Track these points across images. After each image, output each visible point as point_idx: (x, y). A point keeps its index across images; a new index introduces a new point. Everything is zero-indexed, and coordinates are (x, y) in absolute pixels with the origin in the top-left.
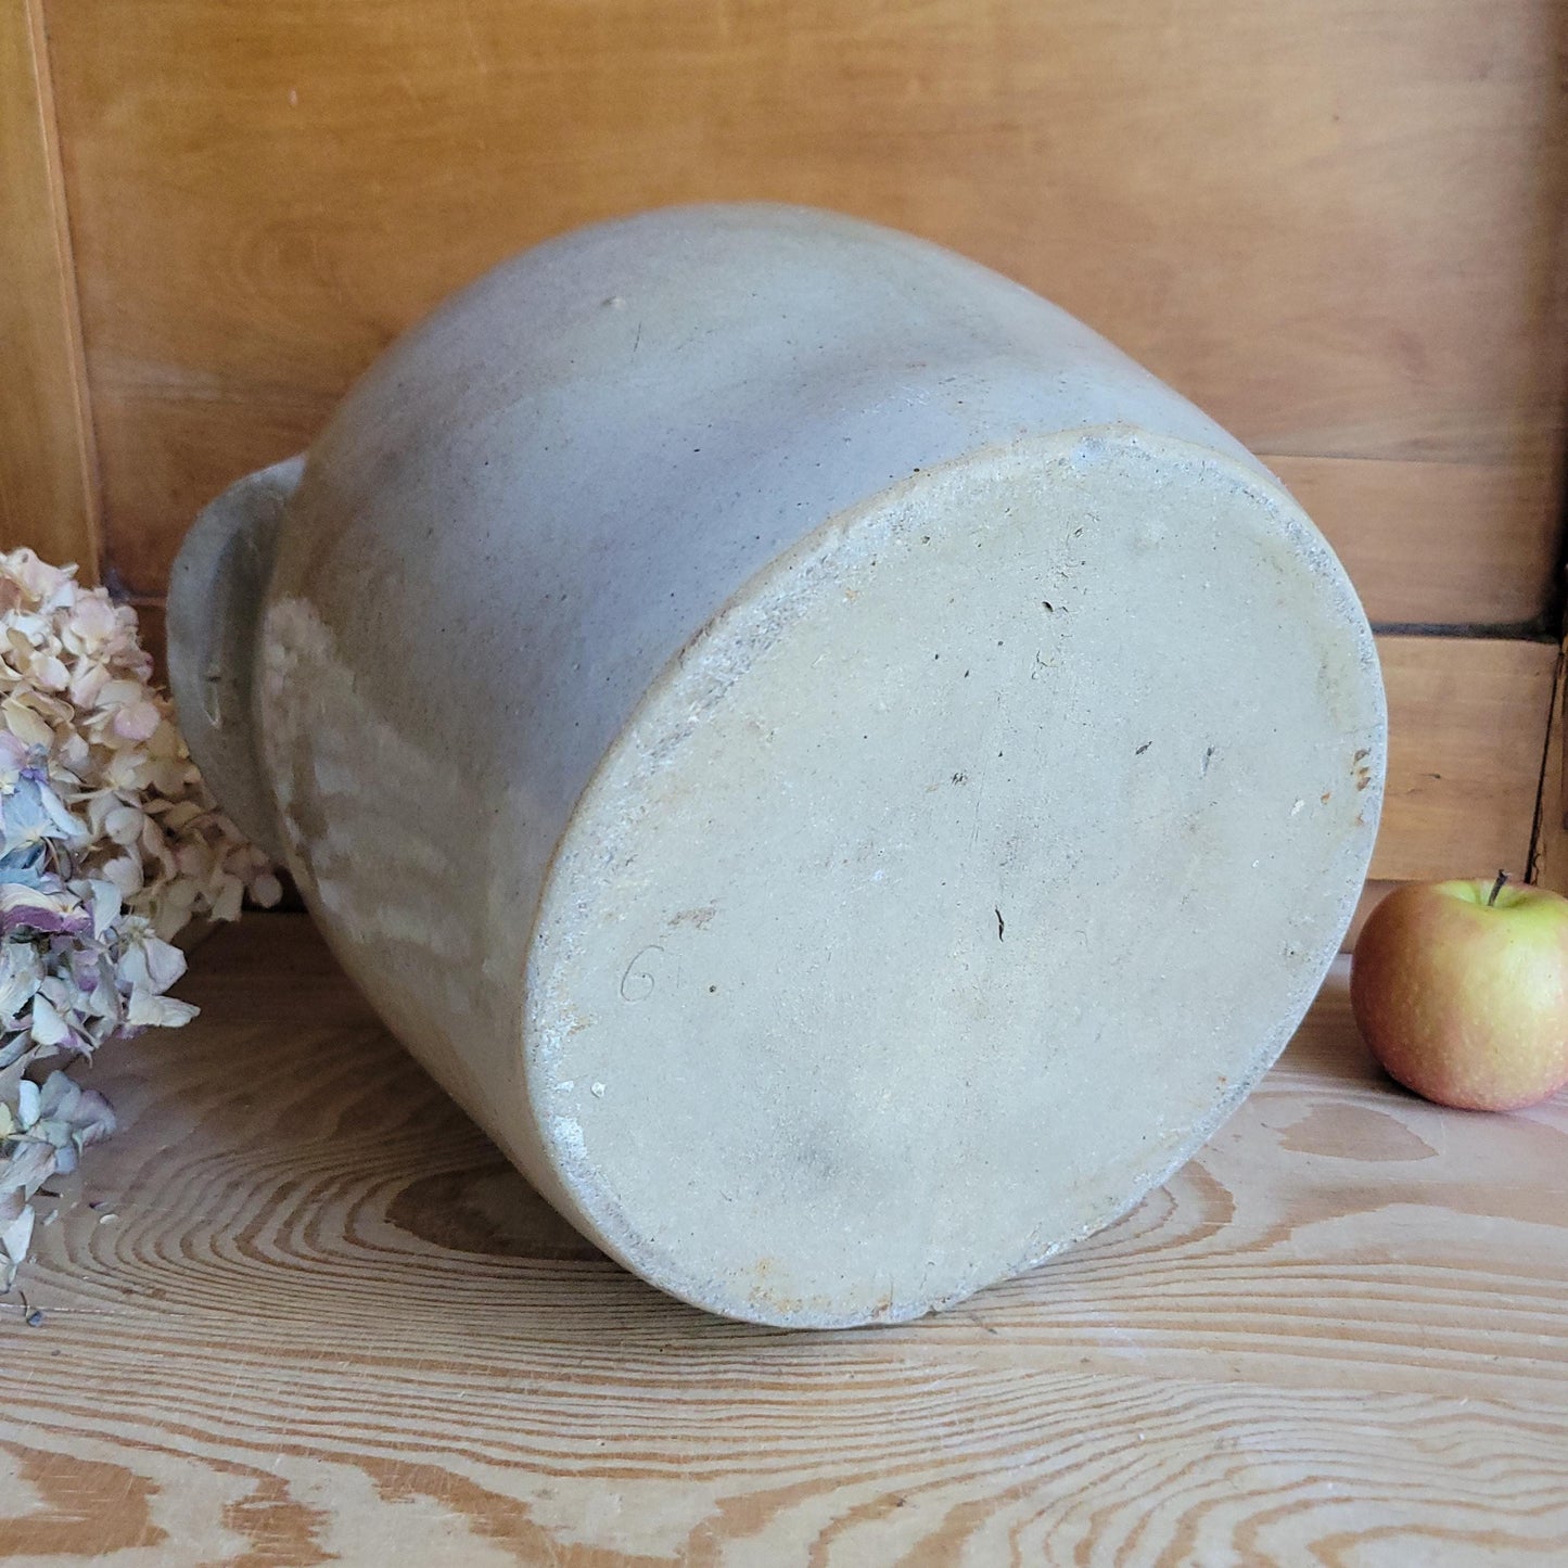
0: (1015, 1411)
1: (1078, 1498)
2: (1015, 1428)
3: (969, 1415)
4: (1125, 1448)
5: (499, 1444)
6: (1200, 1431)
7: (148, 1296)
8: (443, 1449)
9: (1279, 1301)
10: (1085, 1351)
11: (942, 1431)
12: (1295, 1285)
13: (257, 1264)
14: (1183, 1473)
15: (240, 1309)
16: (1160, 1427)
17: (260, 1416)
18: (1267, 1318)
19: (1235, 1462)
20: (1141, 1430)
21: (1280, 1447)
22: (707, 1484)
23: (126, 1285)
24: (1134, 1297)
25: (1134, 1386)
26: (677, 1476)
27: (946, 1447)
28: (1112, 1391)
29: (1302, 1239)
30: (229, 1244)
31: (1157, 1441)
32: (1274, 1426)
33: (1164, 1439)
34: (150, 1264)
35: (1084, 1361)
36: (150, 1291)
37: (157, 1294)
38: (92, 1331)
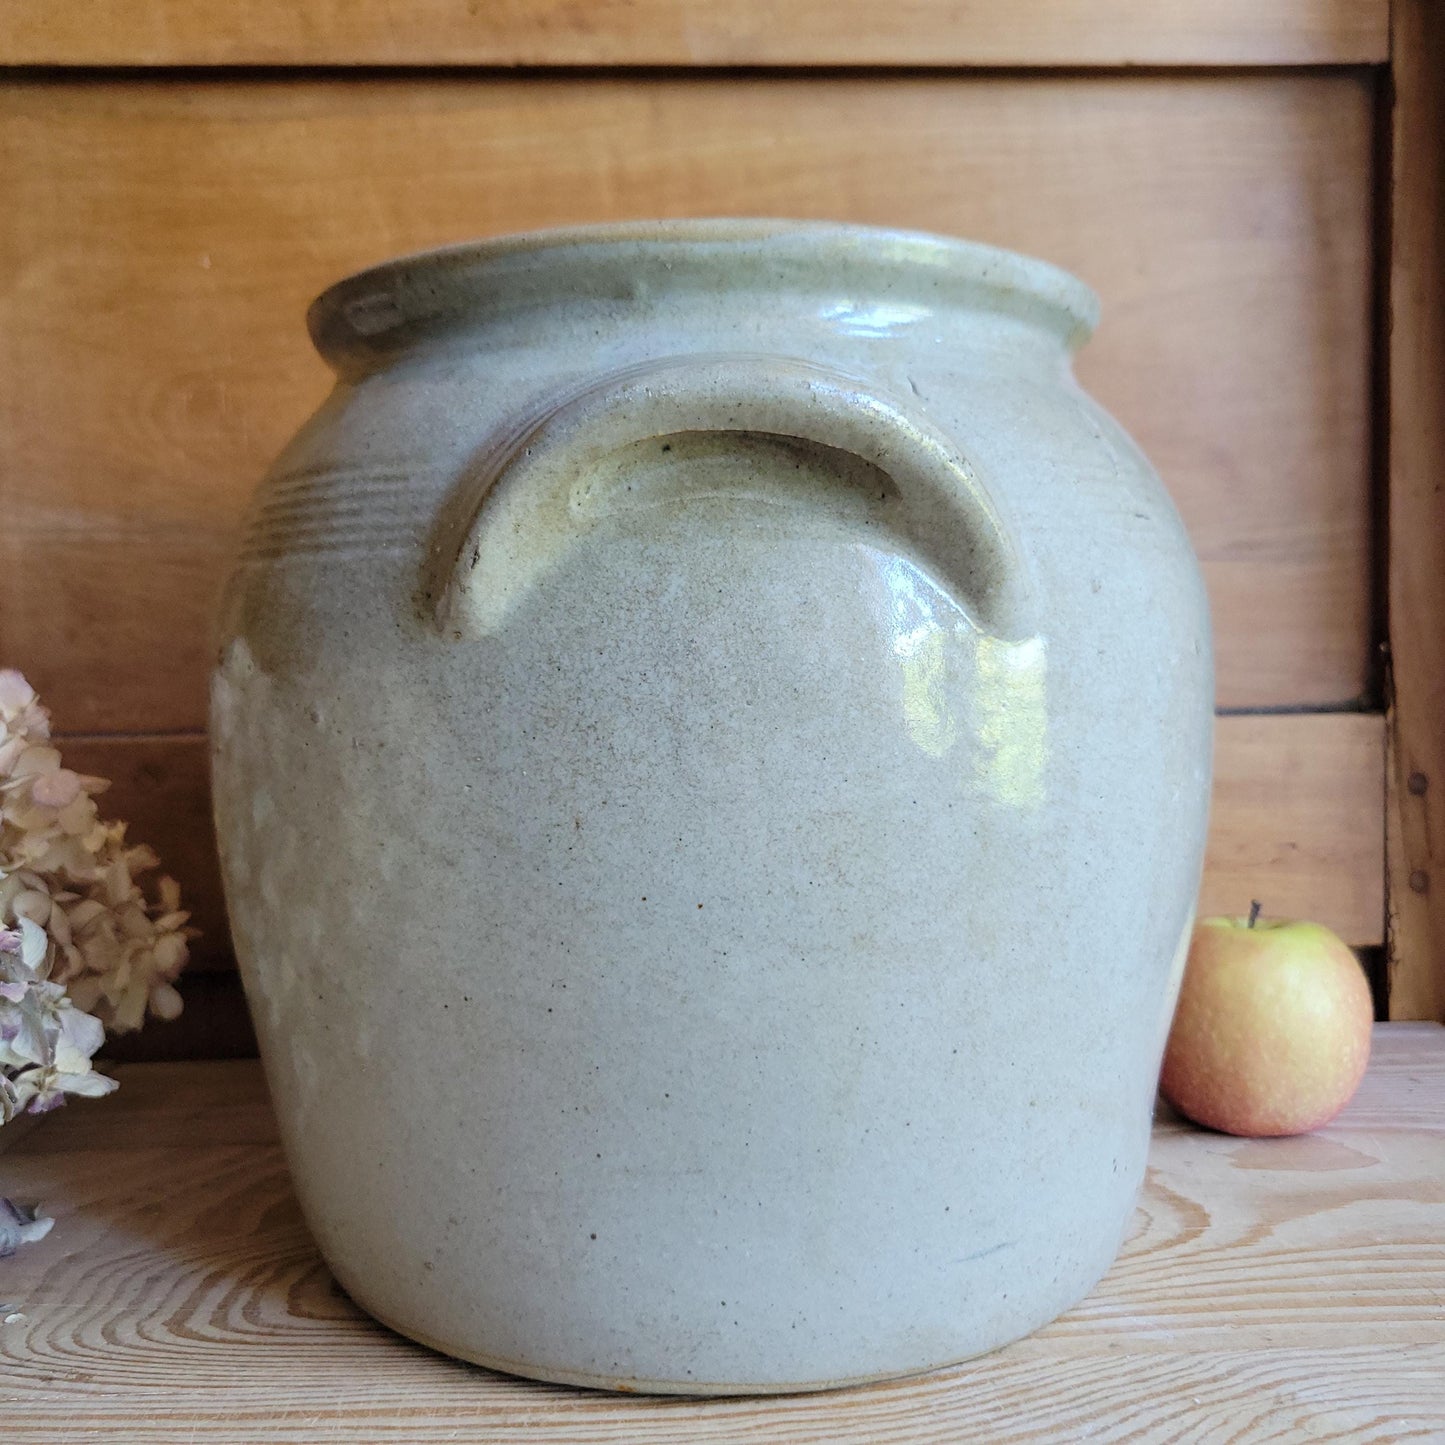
0: (1059, 1393)
2: (1063, 1407)
3: (1013, 1400)
4: (1184, 1412)
6: (1254, 1391)
7: (71, 1380)
9: (1285, 1283)
10: (1112, 1338)
11: (989, 1416)
12: (1294, 1269)
14: (1251, 1427)
15: (183, 1383)
16: (1211, 1392)
18: (1280, 1296)
19: (1300, 1412)
20: (1193, 1396)
21: (1341, 1397)
23: (44, 1373)
24: (1143, 1291)
25: (1171, 1362)
27: (999, 1429)
28: (1151, 1367)
29: (1285, 1234)
30: (157, 1329)
31: (1213, 1403)
32: (1326, 1380)
33: (1220, 1401)
34: (70, 1353)
35: (1112, 1345)
36: (74, 1376)
37: (81, 1378)
38: (10, 1417)
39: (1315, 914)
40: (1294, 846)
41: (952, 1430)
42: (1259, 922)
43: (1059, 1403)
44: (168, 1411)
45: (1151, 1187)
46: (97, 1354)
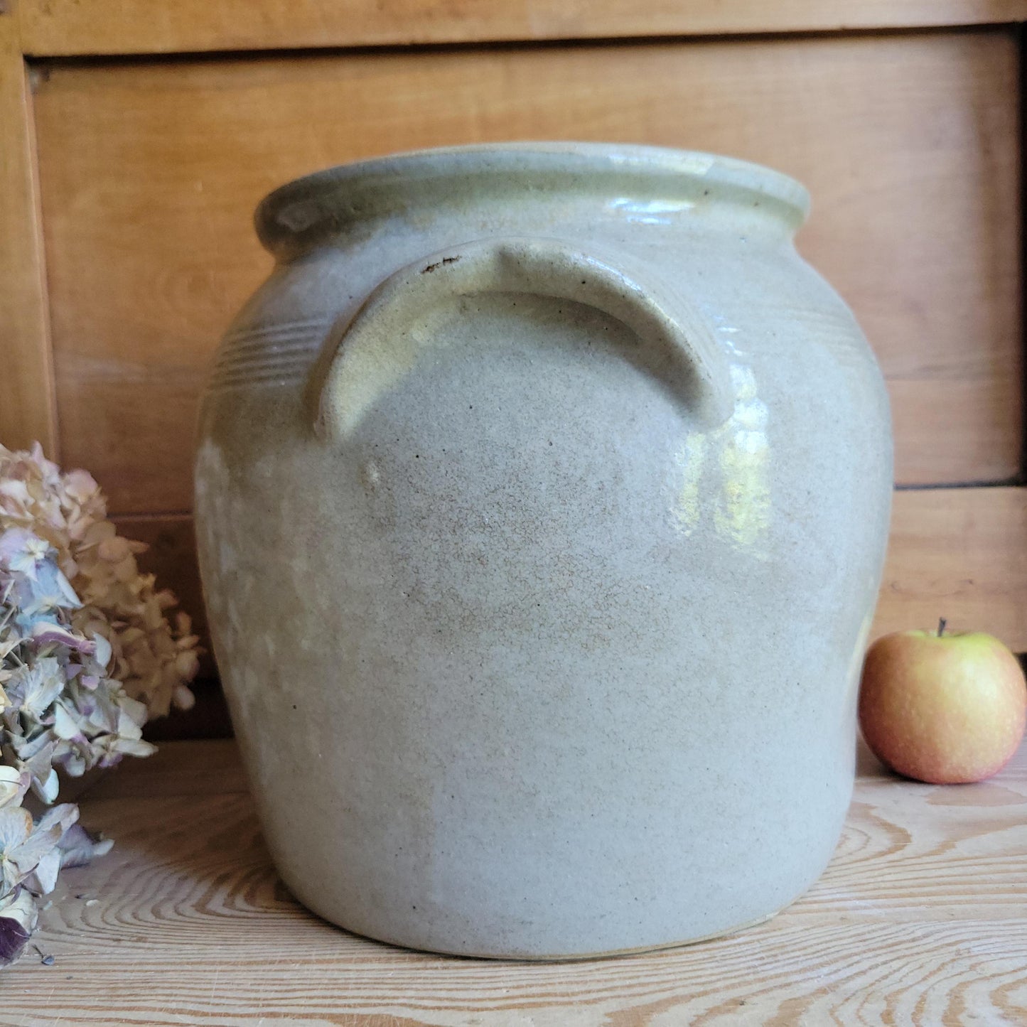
0: (805, 948)
1: (870, 990)
2: (809, 957)
3: (773, 953)
4: (892, 960)
5: (428, 998)
6: (942, 947)
7: (133, 941)
8: (388, 1005)
9: (964, 878)
10: (842, 914)
11: (756, 963)
12: (970, 870)
13: (214, 917)
14: (939, 969)
15: (207, 942)
16: (911, 948)
17: (241, 999)
18: (960, 887)
19: (973, 961)
20: (899, 950)
21: (1002, 951)
22: (597, 1006)
23: (115, 937)
24: (864, 884)
25: (884, 929)
26: (571, 1003)
27: (763, 971)
28: (869, 932)
29: (964, 847)
30: (187, 909)
31: (912, 955)
32: (993, 940)
33: (918, 954)
34: (132, 924)
35: (842, 919)
36: (135, 939)
37: (140, 940)
38: (95, 964)
39: (988, 628)
40: (971, 582)
41: (732, 971)
42: (945, 633)
43: (805, 955)
44: (199, 960)
45: (870, 818)
46: (149, 924)
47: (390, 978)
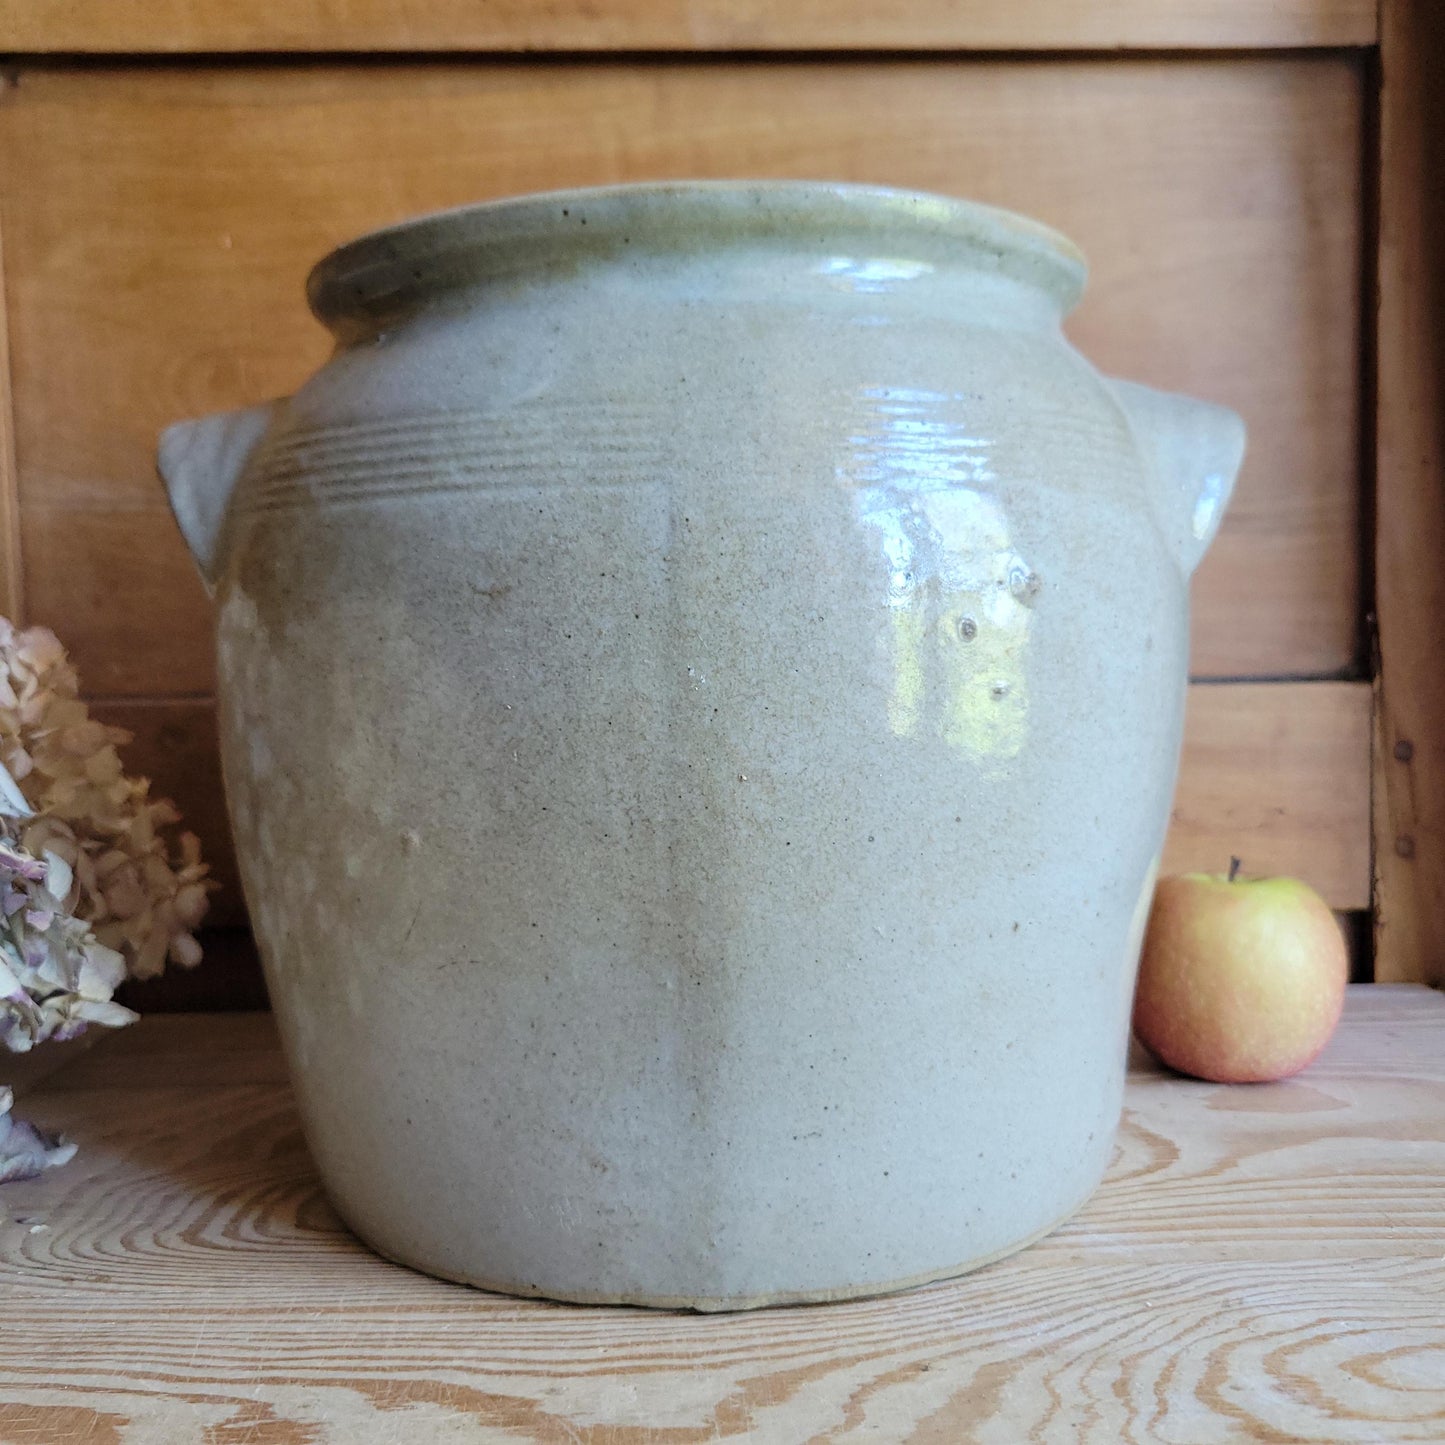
0: (1019, 1297)
1: (1102, 1352)
2: (1022, 1308)
3: (974, 1302)
4: (1135, 1313)
5: (495, 1359)
6: (1204, 1296)
7: (91, 1281)
8: (437, 1368)
9: (1245, 1207)
10: (1074, 1251)
11: (950, 1316)
12: (1256, 1195)
13: (208, 1250)
14: (1198, 1326)
15: (194, 1283)
16: (1163, 1297)
17: (233, 1359)
18: (1238, 1218)
19: (1246, 1315)
20: (1147, 1300)
21: (1287, 1302)
22: (727, 1371)
23: (65, 1275)
24: (1108, 1213)
25: (1128, 1272)
26: (690, 1367)
27: (958, 1326)
28: (1108, 1276)
29: (1251, 1166)
30: (173, 1239)
31: (1164, 1306)
32: (1274, 1288)
33: (1171, 1305)
34: (91, 1258)
35: (1074, 1258)
36: (94, 1278)
37: (100, 1279)
38: (35, 1311)
39: (1302, 875)
40: (1281, 812)
41: (913, 1327)
42: (1239, 877)
43: (1017, 1306)
44: (180, 1307)
45: (1128, 1127)
46: (116, 1259)
47: (445, 1333)
